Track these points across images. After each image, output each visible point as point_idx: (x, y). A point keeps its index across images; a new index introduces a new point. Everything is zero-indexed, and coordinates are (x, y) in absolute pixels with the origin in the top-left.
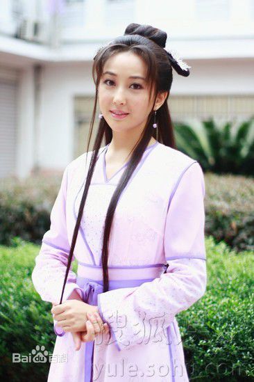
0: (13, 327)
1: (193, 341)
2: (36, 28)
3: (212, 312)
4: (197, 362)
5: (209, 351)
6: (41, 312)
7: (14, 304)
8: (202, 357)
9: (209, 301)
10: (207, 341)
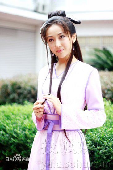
0: (18, 141)
1: (94, 147)
2: (44, 7)
3: (103, 134)
4: (96, 156)
5: (101, 151)
6: (31, 134)
7: (19, 130)
8: (98, 153)
9: (103, 129)
10: (101, 147)
